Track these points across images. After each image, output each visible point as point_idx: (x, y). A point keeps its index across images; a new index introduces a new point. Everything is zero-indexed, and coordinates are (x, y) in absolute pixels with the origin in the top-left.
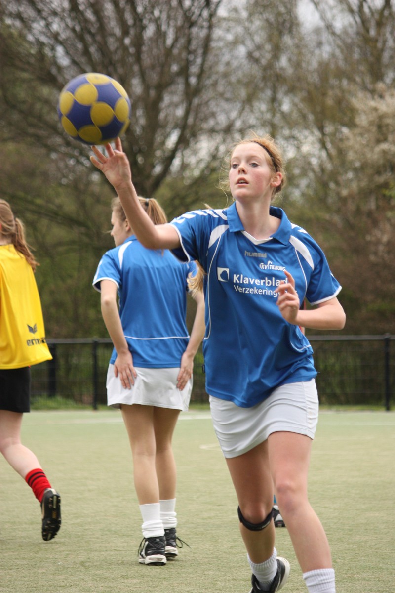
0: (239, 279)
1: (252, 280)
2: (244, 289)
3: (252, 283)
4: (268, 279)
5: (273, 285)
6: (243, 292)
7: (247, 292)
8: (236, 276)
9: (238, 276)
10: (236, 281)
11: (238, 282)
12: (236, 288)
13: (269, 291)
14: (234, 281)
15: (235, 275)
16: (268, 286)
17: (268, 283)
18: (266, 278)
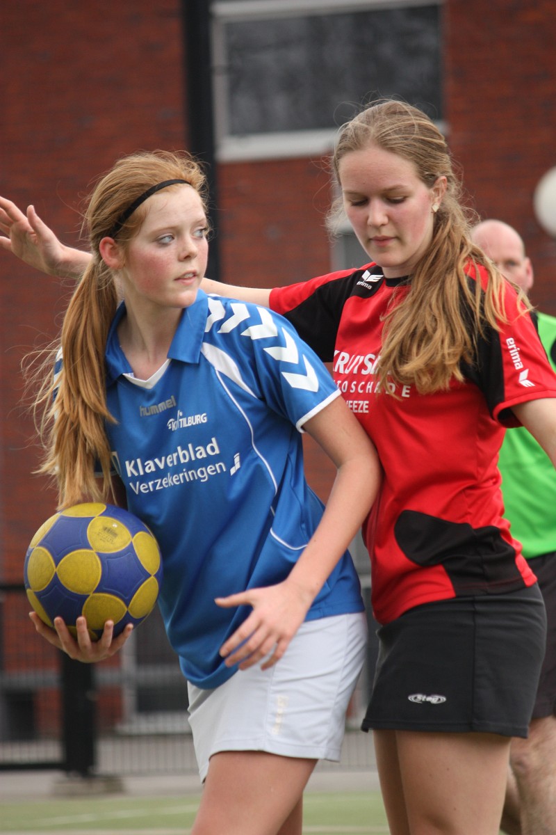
0: (136, 467)
1: (161, 461)
2: (150, 484)
3: (162, 466)
4: (182, 450)
5: (193, 459)
6: (152, 490)
7: (158, 488)
8: (130, 463)
9: (133, 462)
10: (132, 473)
11: (136, 474)
12: (135, 486)
13: (190, 473)
14: (129, 475)
15: (127, 463)
16: (184, 463)
17: (184, 457)
18: (179, 448)
